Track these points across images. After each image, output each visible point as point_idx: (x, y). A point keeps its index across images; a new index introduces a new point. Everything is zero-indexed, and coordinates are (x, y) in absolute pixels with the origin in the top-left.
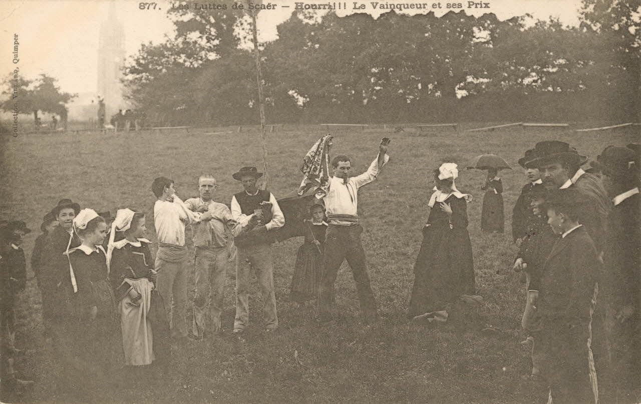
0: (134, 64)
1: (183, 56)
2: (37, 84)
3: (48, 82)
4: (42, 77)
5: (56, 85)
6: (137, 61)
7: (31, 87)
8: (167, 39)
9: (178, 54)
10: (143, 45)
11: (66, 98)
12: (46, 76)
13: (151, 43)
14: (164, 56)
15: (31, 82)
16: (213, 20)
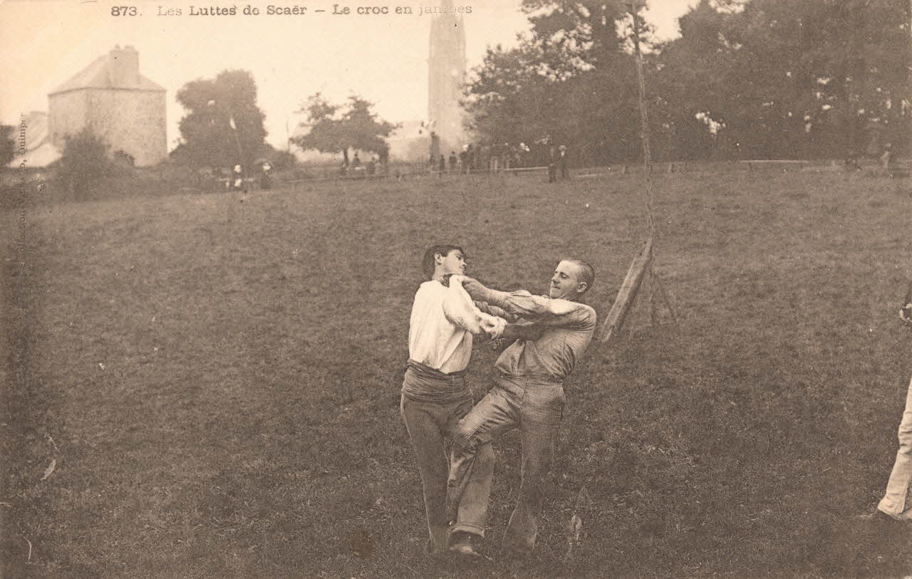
0: (478, 79)
1: (545, 67)
2: (347, 110)
3: (361, 108)
4: (353, 101)
5: (371, 111)
6: (482, 75)
7: (338, 116)
8: (521, 42)
9: (537, 62)
10: (490, 52)
11: (386, 129)
12: (358, 99)
13: (499, 48)
14: (519, 67)
15: (338, 107)
16: (586, 13)
